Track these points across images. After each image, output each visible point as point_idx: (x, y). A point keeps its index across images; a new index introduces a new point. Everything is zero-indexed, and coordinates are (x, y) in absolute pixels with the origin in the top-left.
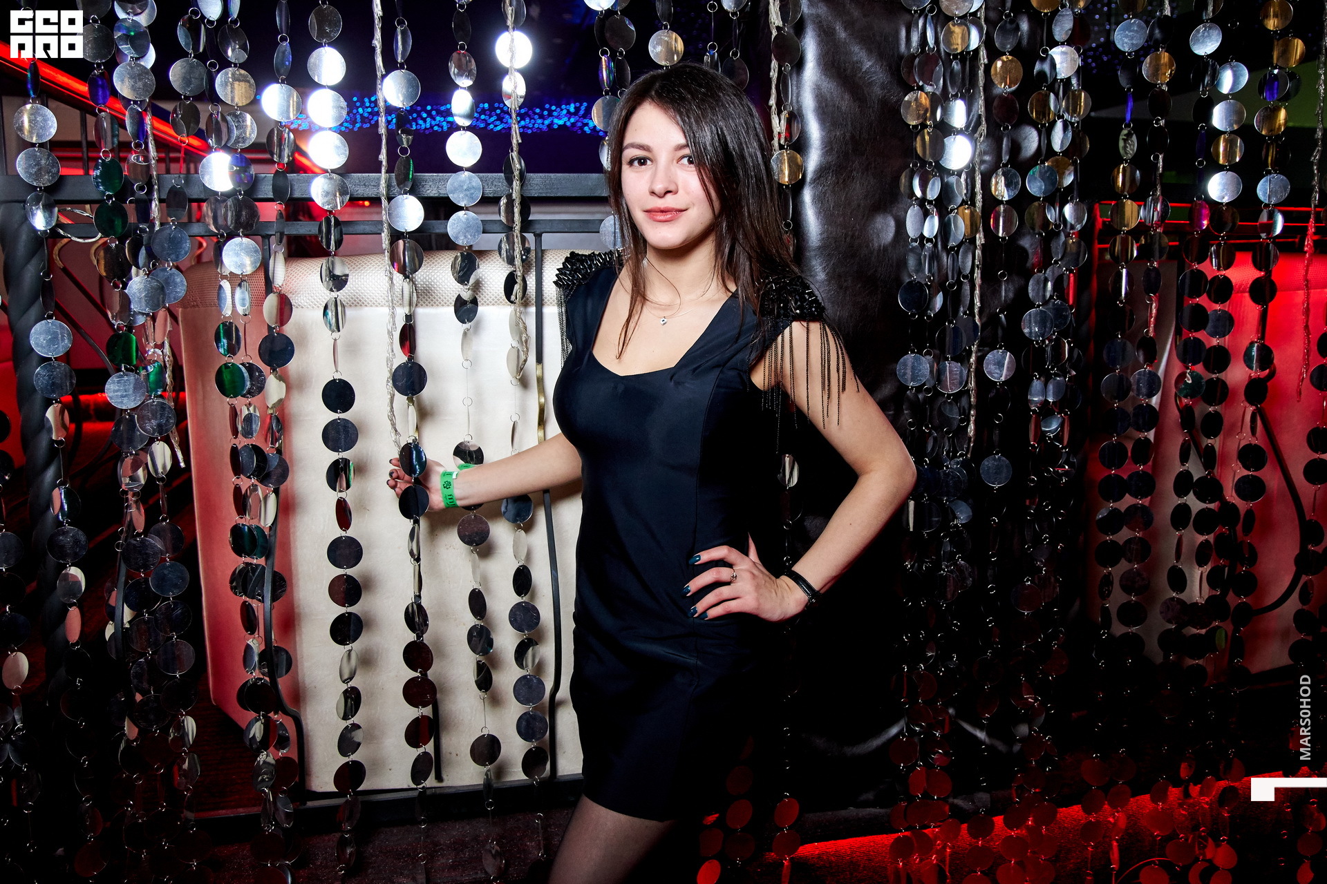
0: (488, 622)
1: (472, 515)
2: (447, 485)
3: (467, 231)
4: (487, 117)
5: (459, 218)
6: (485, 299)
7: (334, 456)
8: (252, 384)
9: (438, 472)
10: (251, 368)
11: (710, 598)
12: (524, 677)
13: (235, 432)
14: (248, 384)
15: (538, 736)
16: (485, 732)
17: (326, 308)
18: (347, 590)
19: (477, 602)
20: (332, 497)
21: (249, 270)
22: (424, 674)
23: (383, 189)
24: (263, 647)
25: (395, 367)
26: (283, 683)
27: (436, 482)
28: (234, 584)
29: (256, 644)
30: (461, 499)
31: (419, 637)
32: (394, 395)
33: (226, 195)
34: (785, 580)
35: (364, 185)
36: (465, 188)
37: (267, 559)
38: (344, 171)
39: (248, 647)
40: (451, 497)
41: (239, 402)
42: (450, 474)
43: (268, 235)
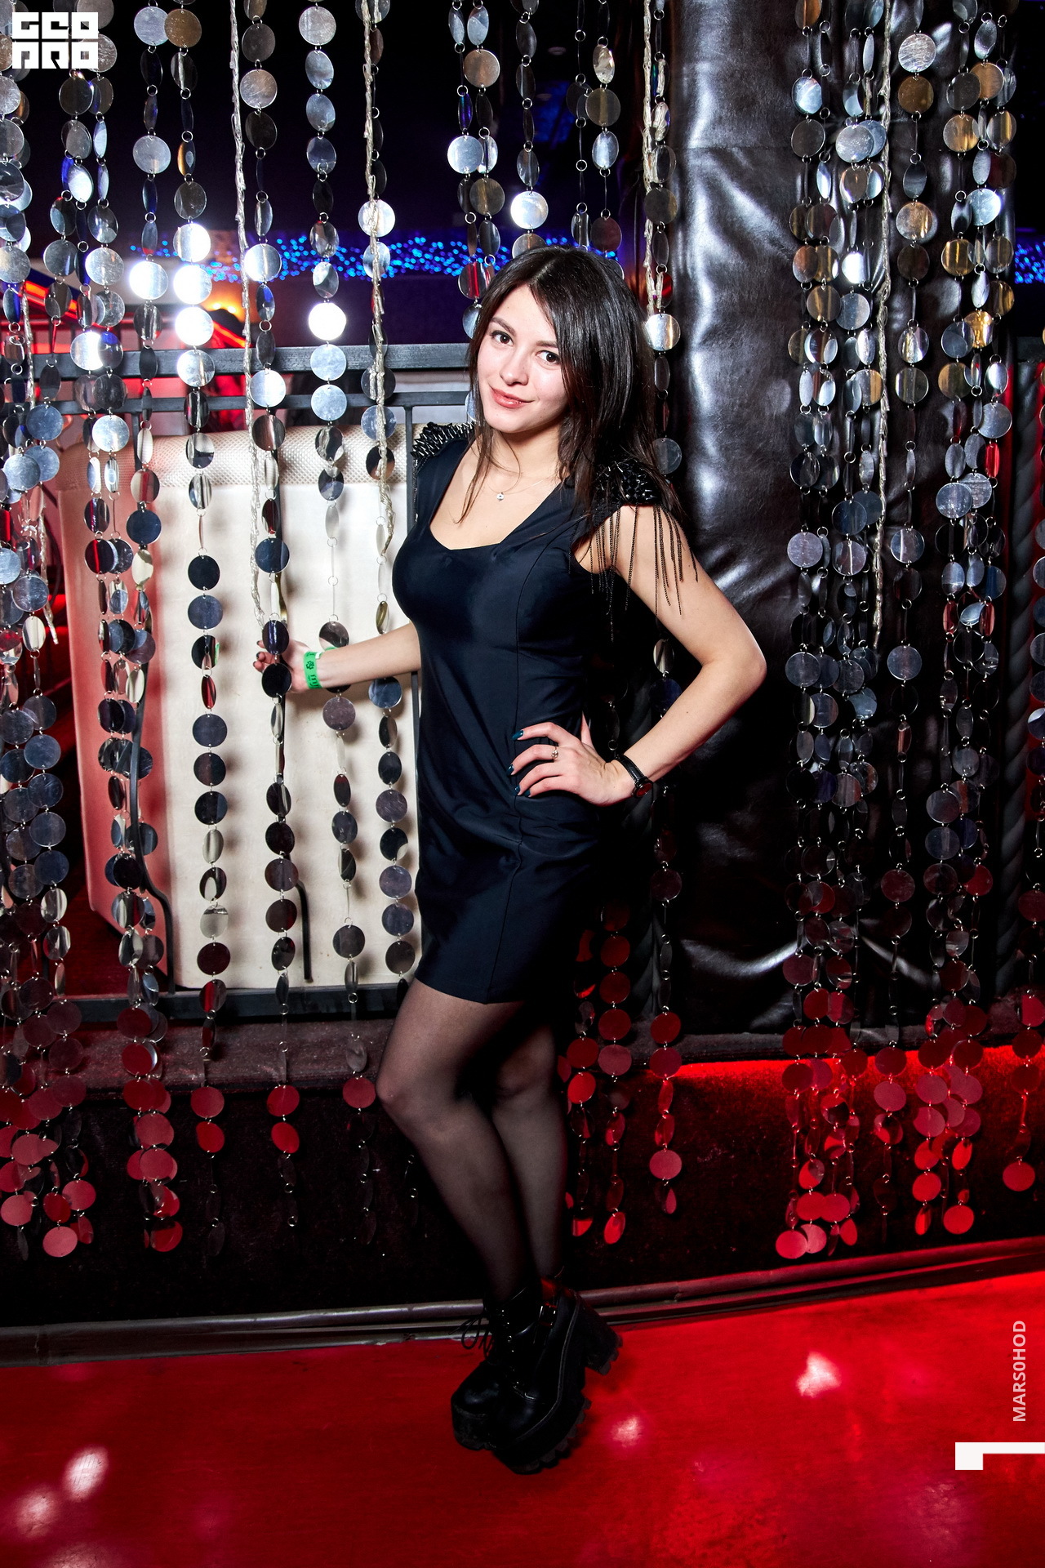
0: (352, 808)
1: (337, 698)
2: (310, 666)
3: (332, 406)
4: (442, 259)
5: (323, 393)
6: (351, 476)
7: (199, 633)
8: (119, 560)
9: (302, 653)
10: (120, 545)
11: (531, 776)
12: (390, 869)
13: (104, 609)
14: (116, 560)
15: (404, 930)
16: (349, 923)
17: (191, 486)
18: (213, 769)
19: (342, 789)
20: (199, 674)
21: (116, 447)
22: (287, 857)
23: (247, 365)
24: (129, 825)
25: (258, 544)
26: (149, 861)
27: (298, 662)
28: (102, 761)
29: (122, 821)
30: (323, 680)
31: (281, 818)
32: (258, 573)
33: (95, 374)
34: (616, 763)
35: (231, 360)
36: (329, 361)
37: (134, 735)
38: (207, 348)
39: (115, 823)
40: (314, 677)
41: (107, 577)
42: (314, 654)
43: (138, 412)
